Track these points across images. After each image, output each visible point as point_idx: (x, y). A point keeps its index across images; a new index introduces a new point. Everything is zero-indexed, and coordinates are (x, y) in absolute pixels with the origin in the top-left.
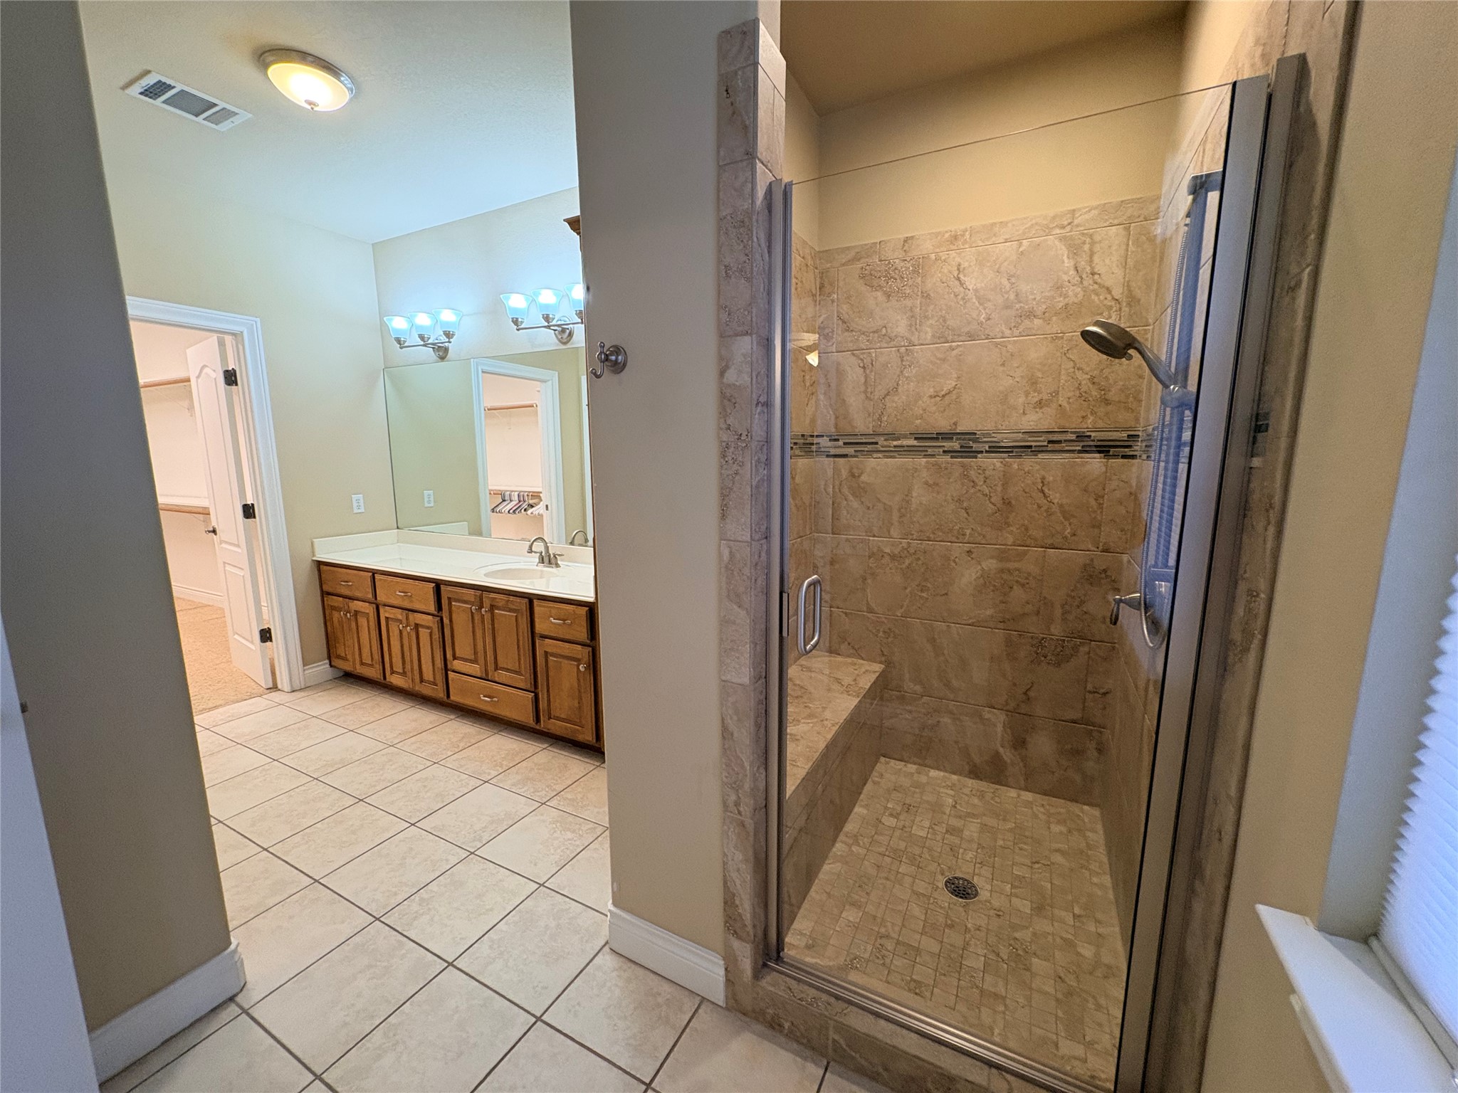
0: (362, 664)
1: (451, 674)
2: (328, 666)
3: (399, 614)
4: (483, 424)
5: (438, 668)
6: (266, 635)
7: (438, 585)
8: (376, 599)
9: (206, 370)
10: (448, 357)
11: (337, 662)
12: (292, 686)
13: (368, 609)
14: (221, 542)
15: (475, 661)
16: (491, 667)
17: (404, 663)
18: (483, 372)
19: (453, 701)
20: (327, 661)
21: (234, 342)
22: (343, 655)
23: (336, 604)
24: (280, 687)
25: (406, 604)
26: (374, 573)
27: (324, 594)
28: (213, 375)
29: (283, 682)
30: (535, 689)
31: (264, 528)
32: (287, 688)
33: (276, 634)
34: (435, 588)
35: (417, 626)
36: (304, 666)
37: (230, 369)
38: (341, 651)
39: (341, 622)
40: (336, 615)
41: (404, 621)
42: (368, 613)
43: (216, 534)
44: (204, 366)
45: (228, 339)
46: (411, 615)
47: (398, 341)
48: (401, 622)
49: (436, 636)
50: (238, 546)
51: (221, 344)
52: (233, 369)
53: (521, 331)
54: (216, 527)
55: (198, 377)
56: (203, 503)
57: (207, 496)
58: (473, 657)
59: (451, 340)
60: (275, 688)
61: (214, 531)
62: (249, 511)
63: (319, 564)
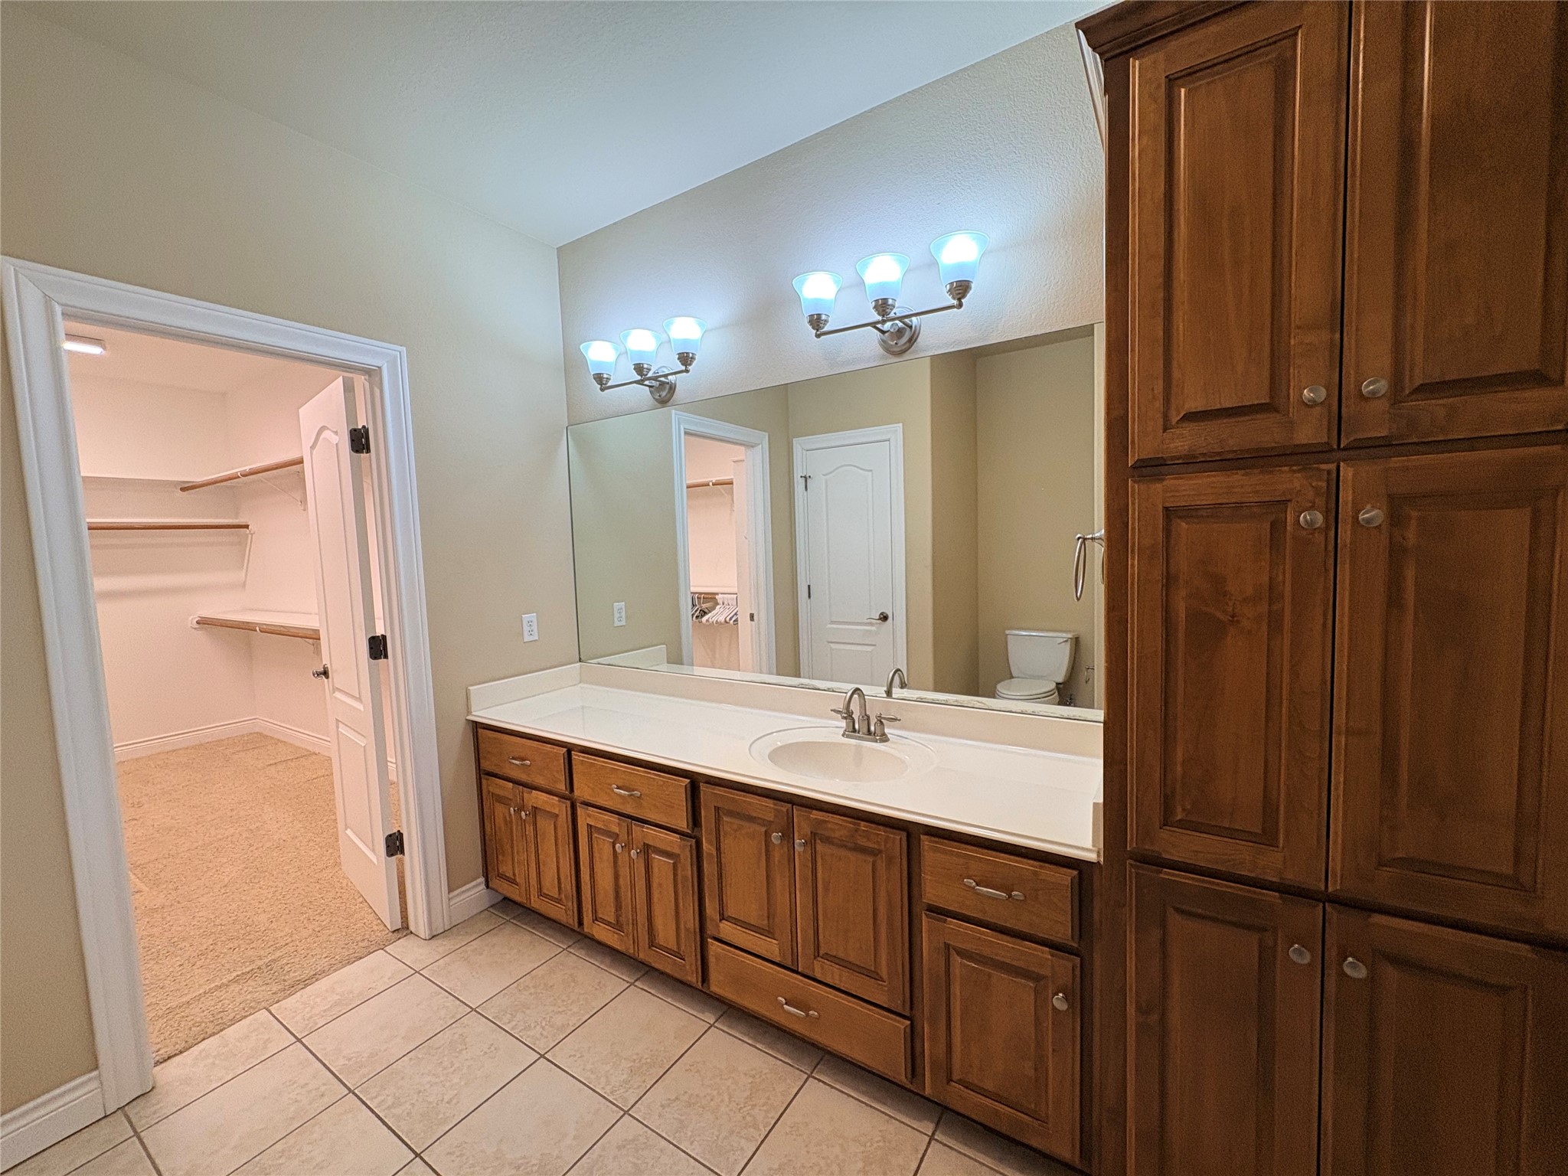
0: (541, 893)
1: (714, 947)
2: (483, 886)
3: (613, 823)
4: (685, 505)
5: (687, 930)
6: (395, 844)
7: (695, 782)
8: (572, 790)
9: (326, 434)
10: (675, 396)
11: (495, 883)
12: (431, 929)
13: (560, 808)
14: (335, 689)
15: (768, 932)
16: (804, 949)
17: (618, 907)
18: (686, 433)
19: (711, 992)
20: (482, 880)
21: (367, 385)
22: (510, 874)
23: (501, 793)
24: (412, 928)
25: (629, 810)
26: (570, 749)
27: (483, 774)
28: (335, 439)
29: (419, 921)
30: (909, 1012)
31: (401, 674)
32: (423, 931)
33: (410, 843)
34: (689, 789)
35: (647, 849)
36: (450, 891)
37: (360, 427)
38: (506, 869)
39: (508, 823)
40: (500, 809)
41: (624, 836)
42: (557, 816)
43: (327, 677)
44: (323, 429)
45: (360, 381)
46: (637, 830)
47: (599, 378)
48: (616, 837)
49: (687, 870)
50: (359, 699)
51: (349, 388)
52: (364, 427)
53: (822, 337)
54: (329, 666)
55: (313, 447)
56: (311, 622)
57: (317, 612)
58: (766, 922)
59: (690, 368)
60: (404, 929)
61: (325, 673)
62: (378, 647)
63: (477, 727)
